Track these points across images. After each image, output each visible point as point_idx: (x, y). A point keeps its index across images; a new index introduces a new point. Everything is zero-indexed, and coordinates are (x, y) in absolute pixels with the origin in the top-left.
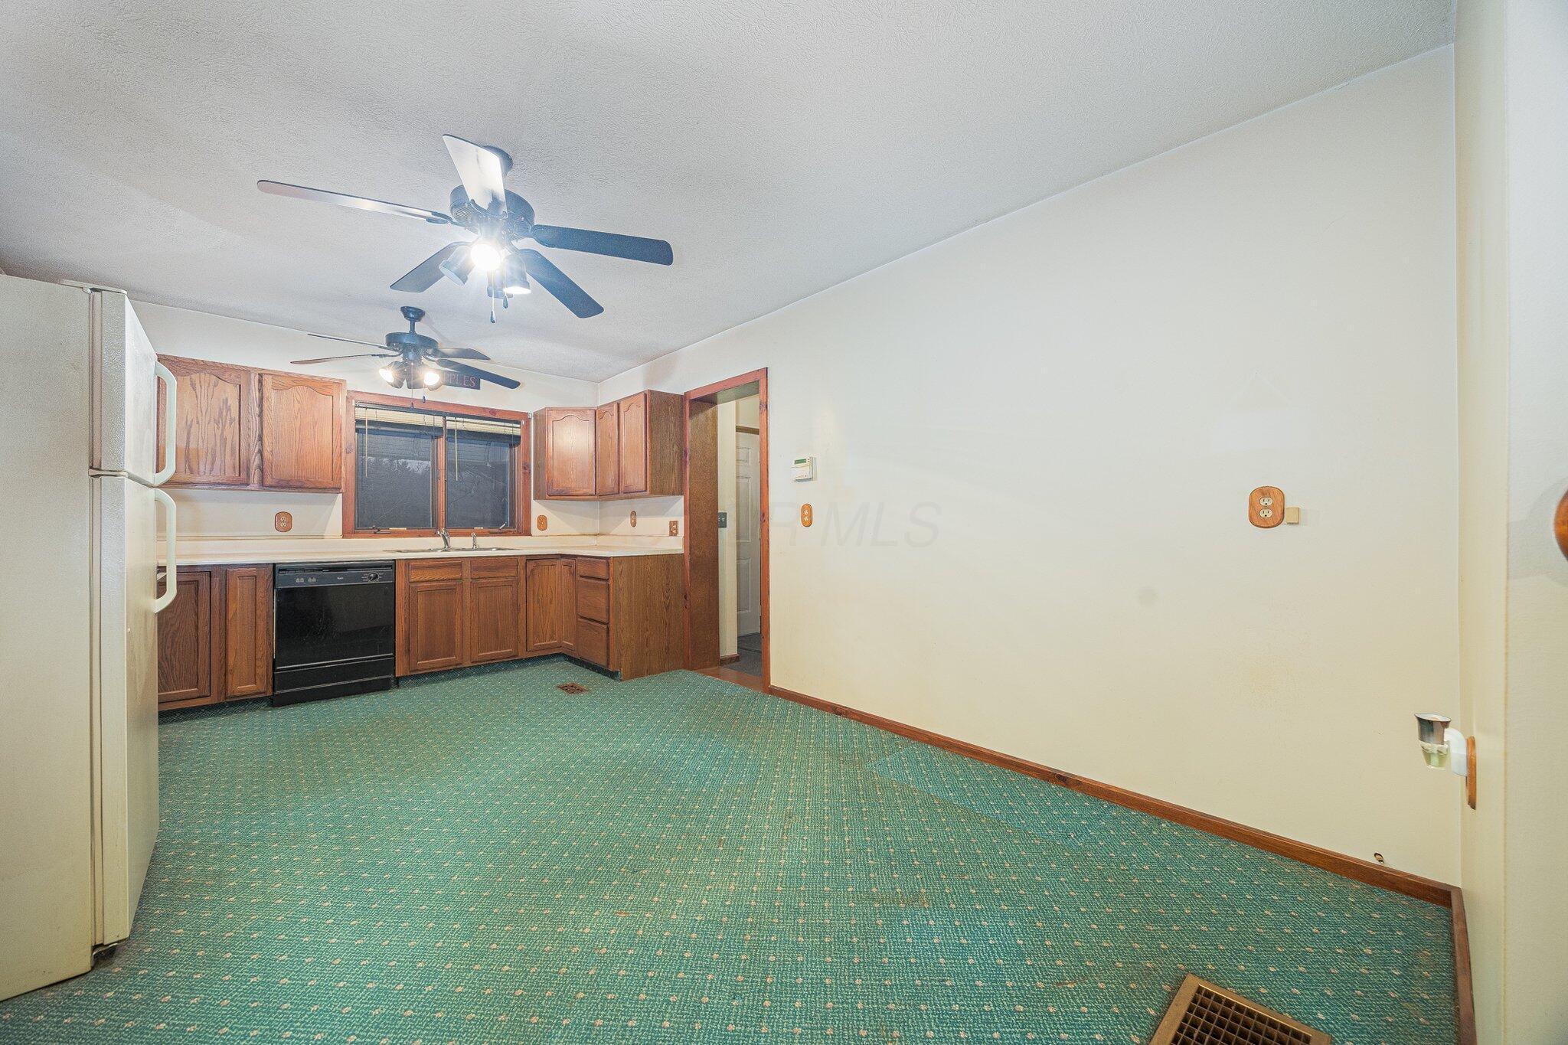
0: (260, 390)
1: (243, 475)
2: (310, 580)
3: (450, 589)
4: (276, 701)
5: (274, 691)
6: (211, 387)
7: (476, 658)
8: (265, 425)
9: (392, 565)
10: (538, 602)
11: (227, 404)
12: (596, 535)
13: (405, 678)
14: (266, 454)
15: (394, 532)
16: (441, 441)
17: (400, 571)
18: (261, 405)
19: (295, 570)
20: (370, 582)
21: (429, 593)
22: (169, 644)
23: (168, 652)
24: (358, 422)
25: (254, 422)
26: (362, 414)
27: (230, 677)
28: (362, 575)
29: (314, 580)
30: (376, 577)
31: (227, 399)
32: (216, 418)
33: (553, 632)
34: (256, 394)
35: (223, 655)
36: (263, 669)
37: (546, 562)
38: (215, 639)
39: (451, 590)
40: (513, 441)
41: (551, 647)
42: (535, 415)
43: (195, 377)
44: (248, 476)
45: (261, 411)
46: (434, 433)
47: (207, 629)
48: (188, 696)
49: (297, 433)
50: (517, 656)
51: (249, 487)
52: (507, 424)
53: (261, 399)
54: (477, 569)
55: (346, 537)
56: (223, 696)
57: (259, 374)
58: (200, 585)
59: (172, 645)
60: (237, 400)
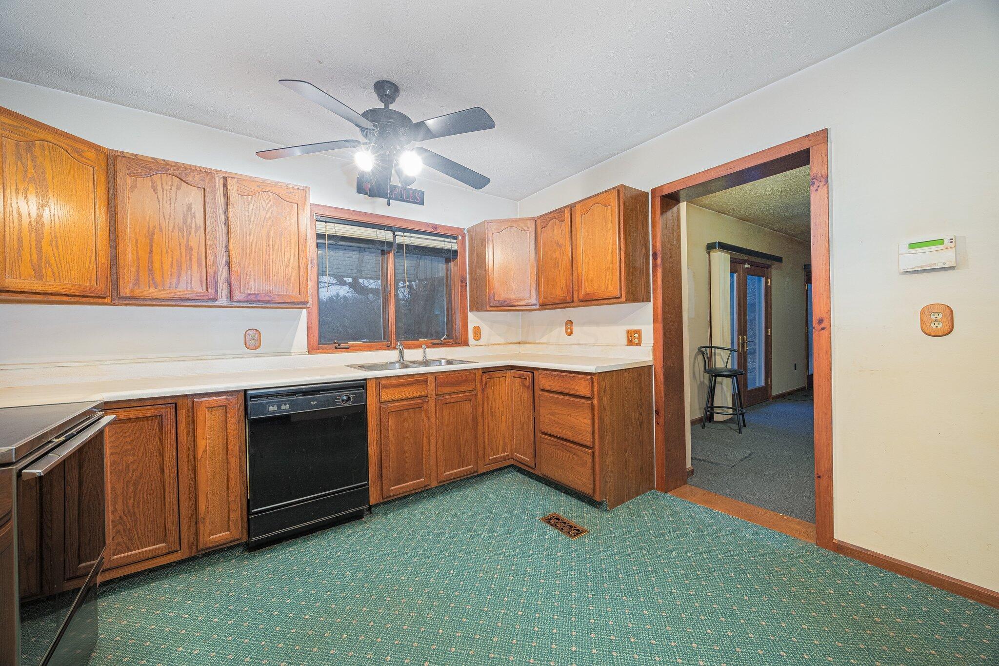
0: (226, 195)
1: (211, 290)
2: (283, 407)
3: (417, 406)
4: (253, 547)
5: (249, 536)
6: (174, 190)
7: (442, 478)
8: (232, 234)
9: (361, 385)
10: (492, 415)
11: (191, 210)
12: (519, 343)
13: (377, 505)
14: (234, 267)
15: (352, 346)
16: (391, 257)
17: (371, 390)
18: (226, 212)
19: (267, 396)
20: (343, 405)
21: (399, 412)
22: (131, 493)
23: (130, 502)
24: (320, 236)
25: (221, 230)
26: (322, 228)
27: (201, 526)
28: (335, 397)
29: (288, 407)
30: (349, 399)
31: (191, 204)
32: (181, 225)
33: (505, 444)
34: (221, 200)
35: (193, 501)
36: (237, 513)
37: (498, 374)
38: (184, 482)
39: (419, 407)
40: (450, 256)
41: (503, 459)
42: (469, 231)
43: (157, 178)
44: (216, 290)
45: (227, 219)
46: (384, 248)
47: (174, 471)
48: (155, 554)
49: (264, 243)
50: (476, 472)
51: (217, 303)
52: (446, 240)
53: (227, 205)
54: (442, 385)
55: (313, 353)
56: (194, 549)
57: (224, 178)
58: (164, 420)
59: (135, 495)
60: (202, 207)
